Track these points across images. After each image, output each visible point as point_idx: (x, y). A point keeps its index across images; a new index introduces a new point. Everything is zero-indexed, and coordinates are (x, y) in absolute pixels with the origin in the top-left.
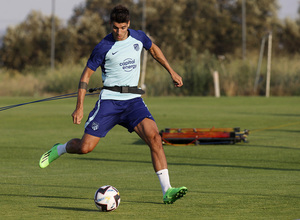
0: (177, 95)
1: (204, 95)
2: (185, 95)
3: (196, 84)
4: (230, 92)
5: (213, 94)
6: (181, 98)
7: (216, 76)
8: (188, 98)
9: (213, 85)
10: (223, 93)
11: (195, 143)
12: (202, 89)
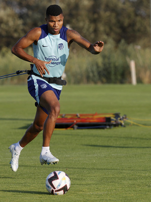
0: (95, 83)
1: (122, 82)
2: (103, 82)
3: (113, 73)
4: (146, 80)
5: (130, 82)
6: (100, 85)
7: (133, 65)
8: (107, 86)
9: (130, 73)
10: (139, 81)
11: (73, 127)
12: (119, 77)
